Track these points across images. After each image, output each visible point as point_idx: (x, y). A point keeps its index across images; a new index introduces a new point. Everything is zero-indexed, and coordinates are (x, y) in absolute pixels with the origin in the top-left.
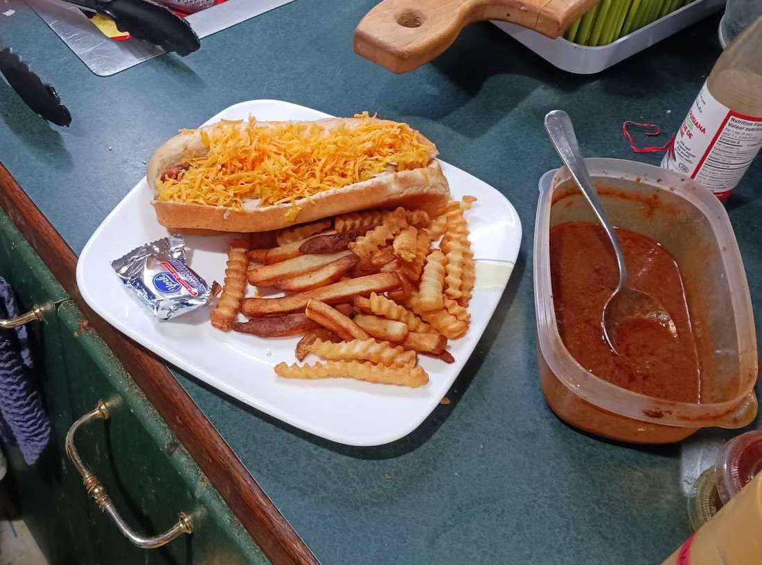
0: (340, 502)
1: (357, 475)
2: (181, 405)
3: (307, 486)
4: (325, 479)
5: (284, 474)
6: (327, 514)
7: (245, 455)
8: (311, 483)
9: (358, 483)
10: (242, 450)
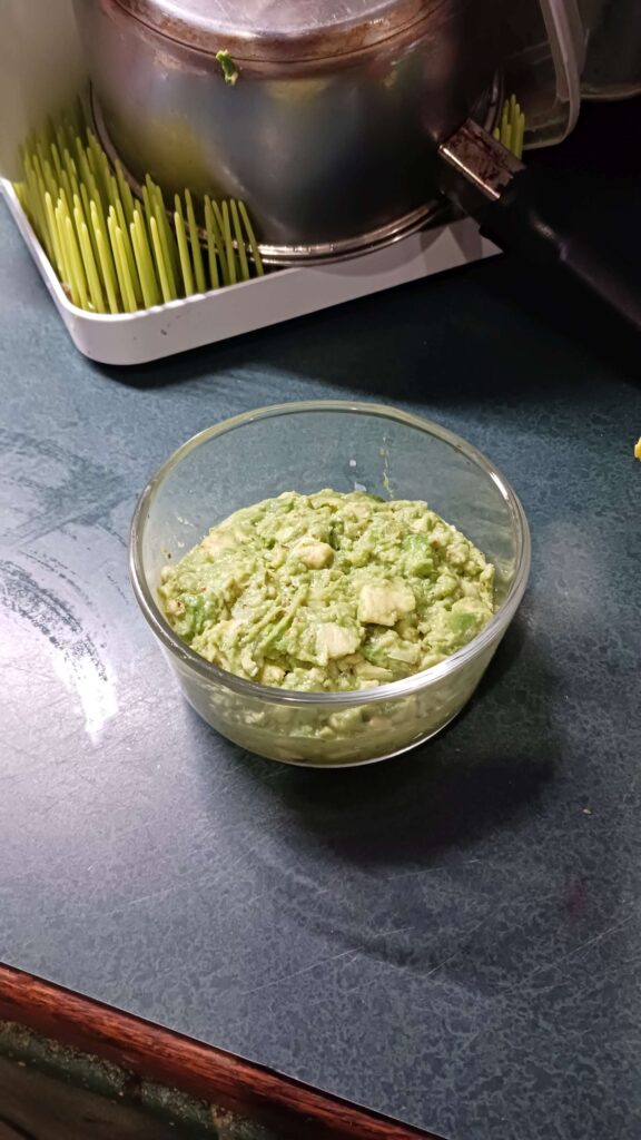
0: (501, 1033)
1: (493, 963)
2: (123, 1039)
3: (434, 1043)
4: (452, 1008)
5: (383, 1048)
6: (498, 1073)
7: (297, 1061)
8: (437, 1035)
9: (504, 977)
10: (287, 1055)
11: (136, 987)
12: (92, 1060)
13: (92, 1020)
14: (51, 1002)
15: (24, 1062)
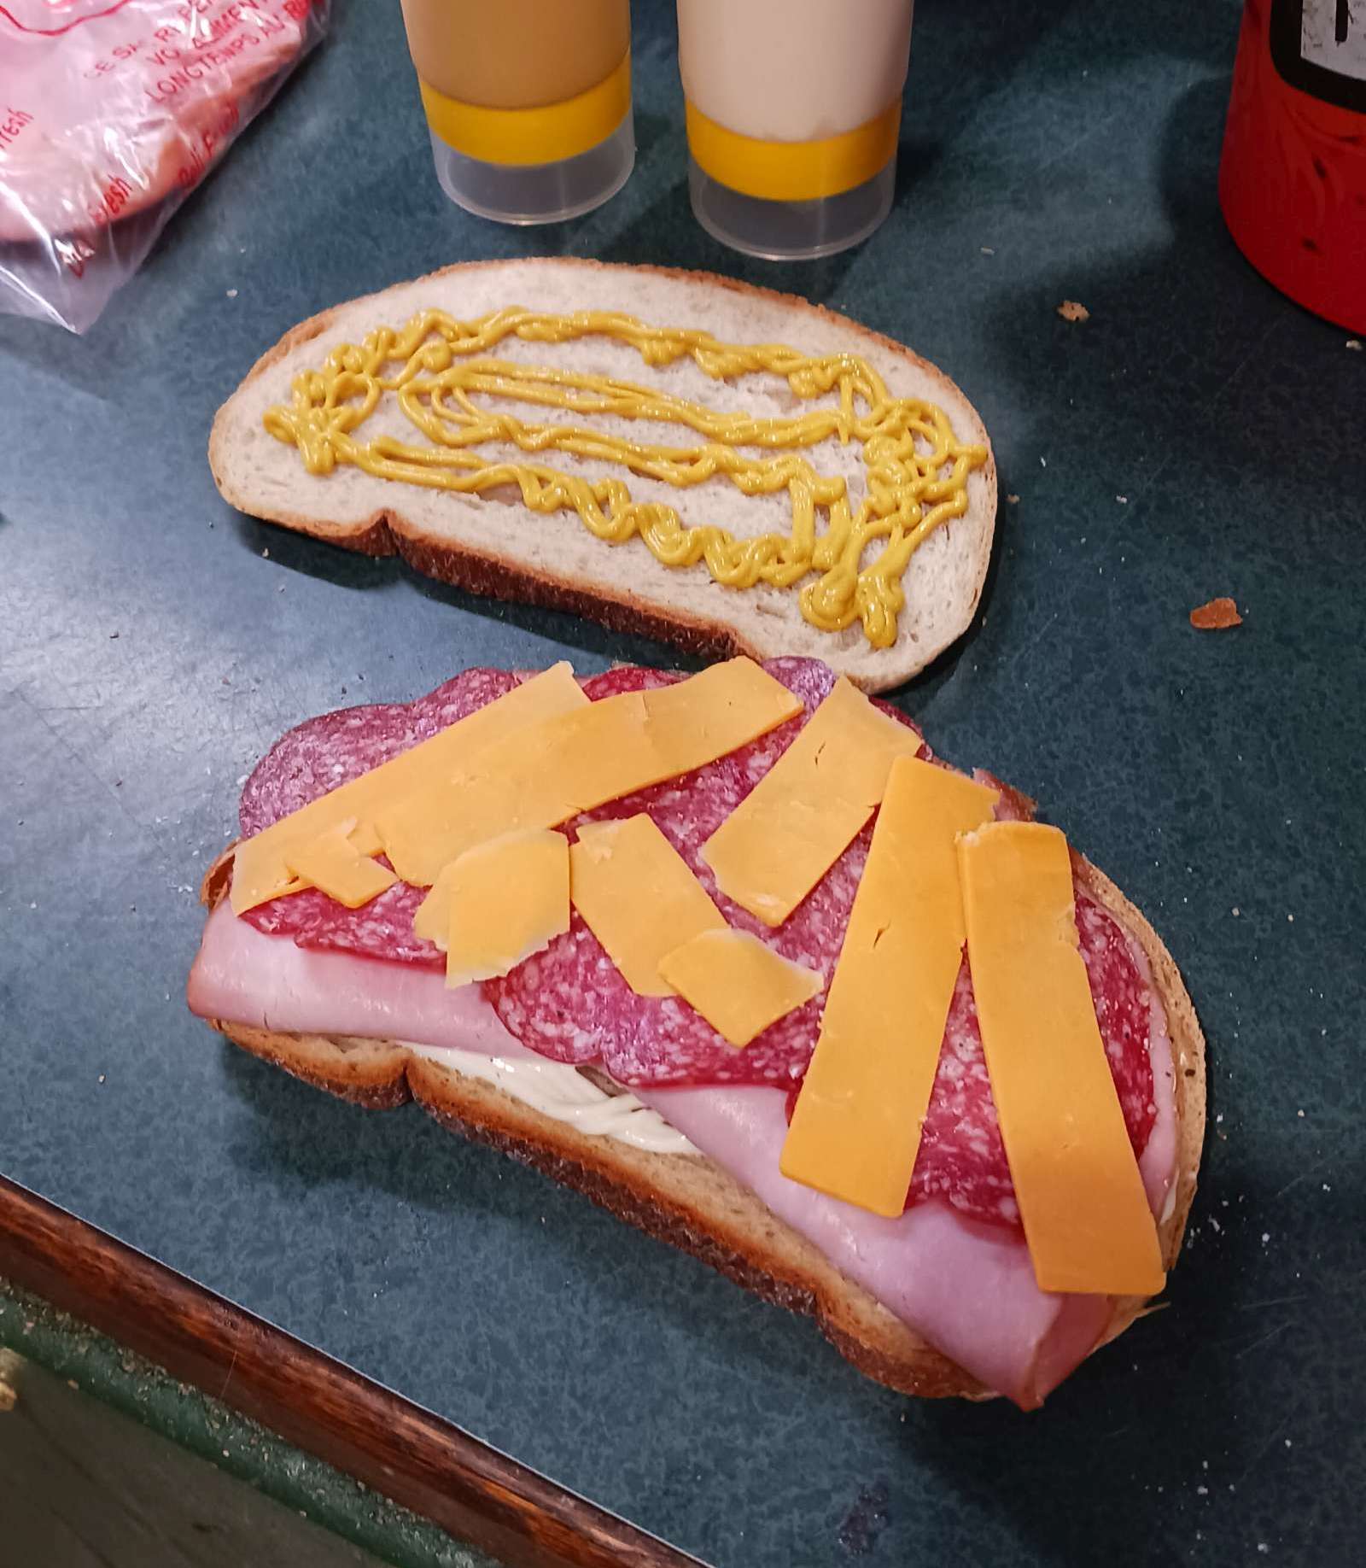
3: (727, 1422)
10: (475, 1404)
11: (248, 1265)
13: (171, 1306)
14: (109, 1270)
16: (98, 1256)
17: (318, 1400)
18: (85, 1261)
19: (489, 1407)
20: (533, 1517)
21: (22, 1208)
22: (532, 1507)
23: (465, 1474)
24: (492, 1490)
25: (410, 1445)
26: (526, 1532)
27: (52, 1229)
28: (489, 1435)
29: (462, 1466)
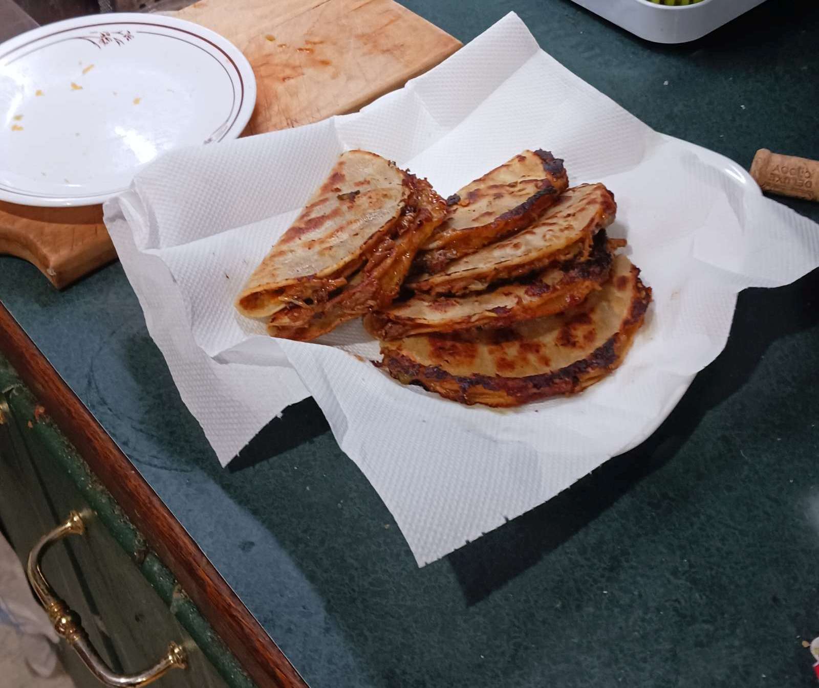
12: (132, 528)
13: (126, 476)
14: (112, 457)
15: (97, 512)
16: (111, 452)
17: (159, 523)
18: (106, 453)
19: (213, 544)
20: (209, 586)
21: (94, 428)
22: (210, 582)
23: (194, 562)
24: (201, 573)
25: (181, 547)
26: (205, 591)
27: (100, 438)
28: (208, 552)
29: (195, 560)
